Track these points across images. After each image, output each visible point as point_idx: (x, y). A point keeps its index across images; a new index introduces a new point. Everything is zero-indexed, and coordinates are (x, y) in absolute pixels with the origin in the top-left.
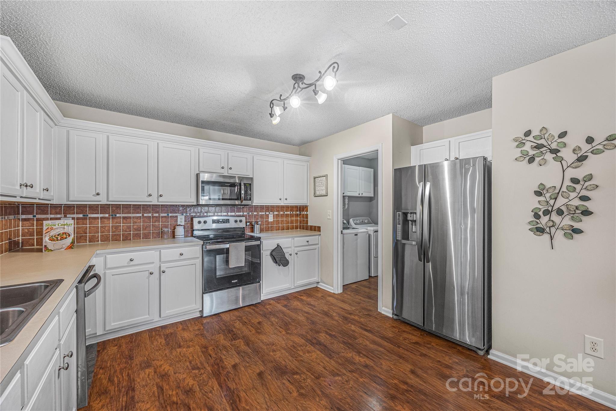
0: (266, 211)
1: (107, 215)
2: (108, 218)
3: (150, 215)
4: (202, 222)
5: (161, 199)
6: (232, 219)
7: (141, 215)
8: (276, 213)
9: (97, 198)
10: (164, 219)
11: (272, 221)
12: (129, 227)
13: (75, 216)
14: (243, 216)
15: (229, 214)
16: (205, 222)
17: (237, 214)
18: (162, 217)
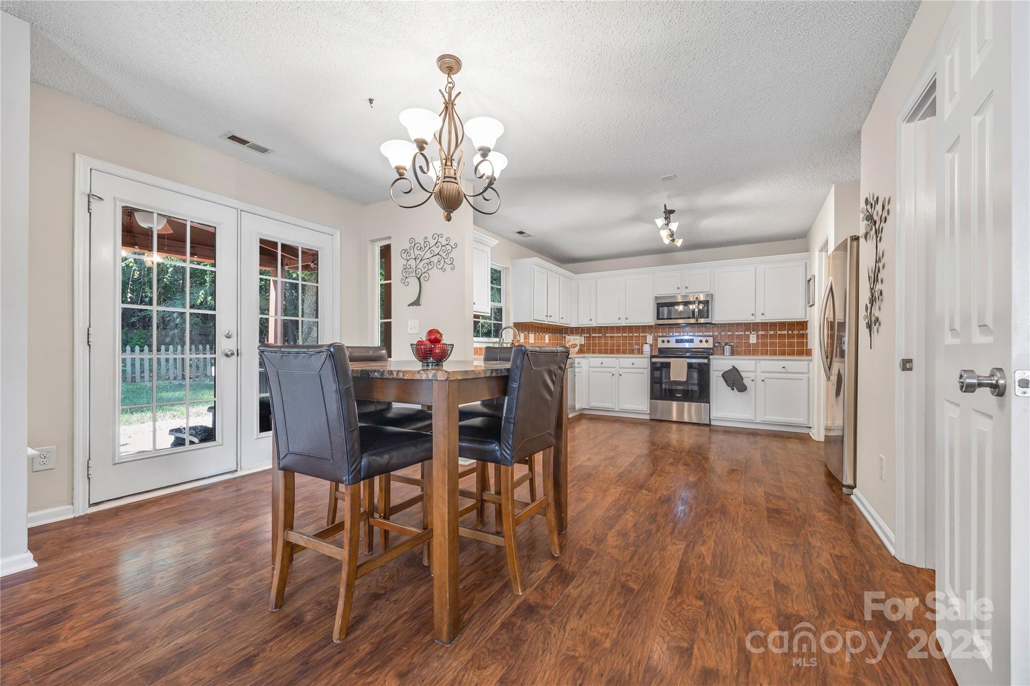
0: (745, 331)
1: (601, 335)
2: (601, 337)
3: (627, 335)
4: (666, 341)
5: (627, 321)
6: (697, 339)
7: (620, 335)
8: (761, 333)
9: (591, 322)
10: (637, 339)
11: (755, 342)
12: (614, 344)
13: (585, 335)
14: (710, 336)
15: (696, 334)
16: (668, 341)
17: (706, 334)
18: (636, 336)
